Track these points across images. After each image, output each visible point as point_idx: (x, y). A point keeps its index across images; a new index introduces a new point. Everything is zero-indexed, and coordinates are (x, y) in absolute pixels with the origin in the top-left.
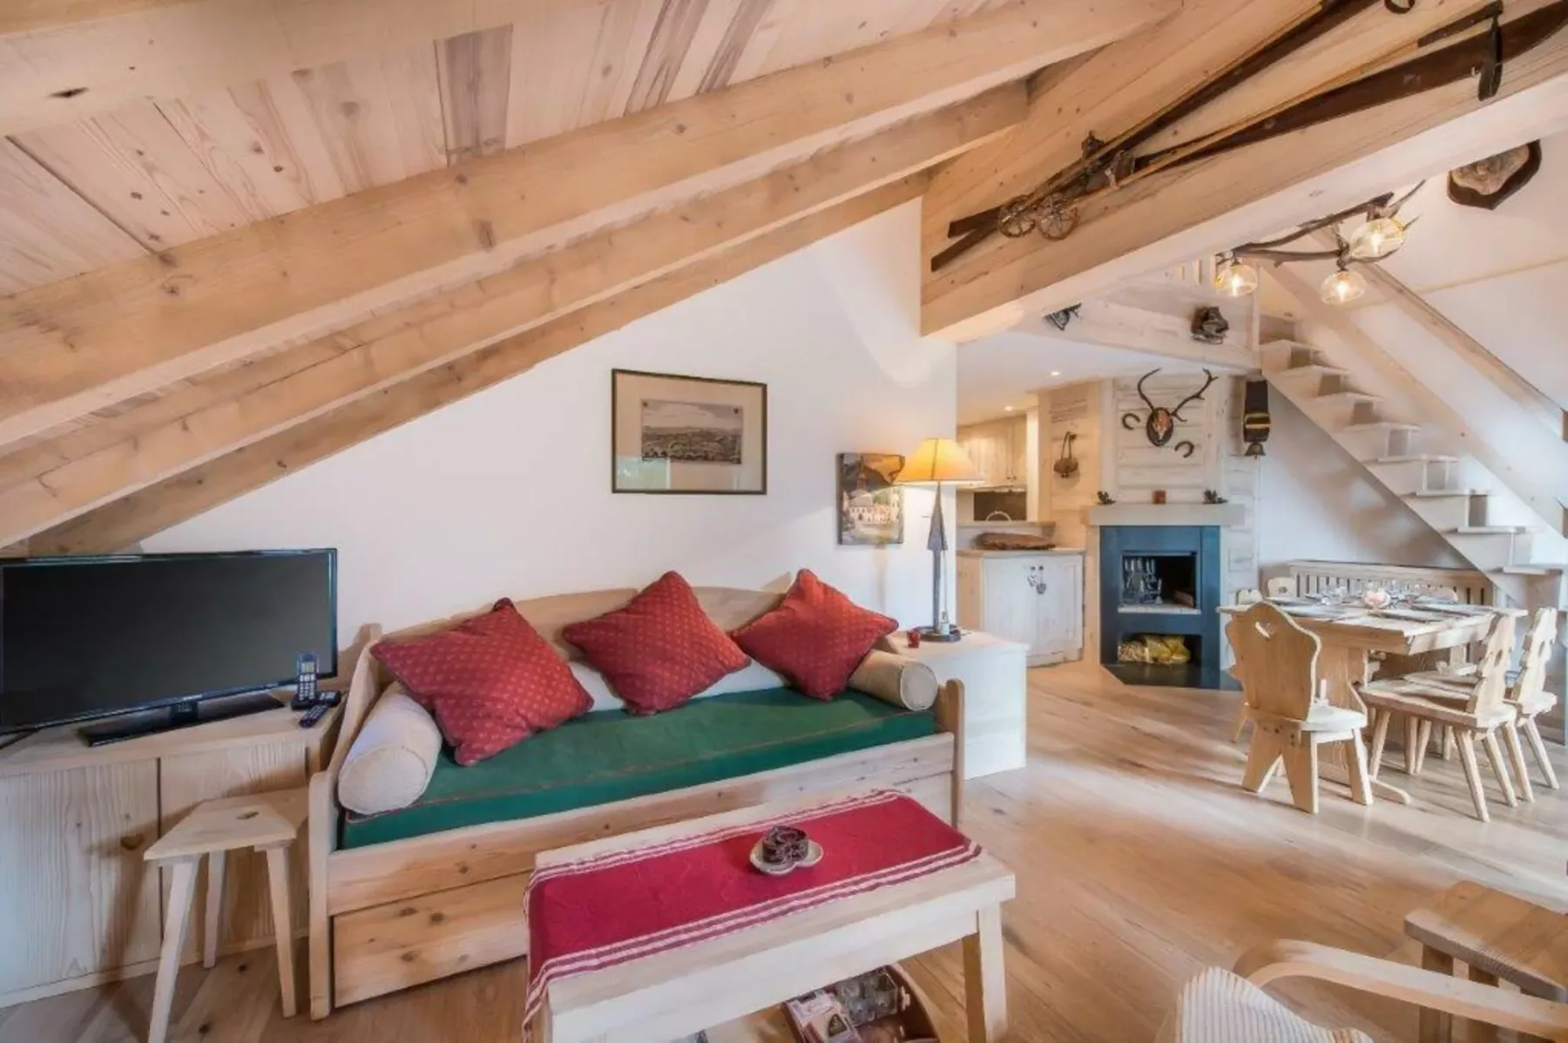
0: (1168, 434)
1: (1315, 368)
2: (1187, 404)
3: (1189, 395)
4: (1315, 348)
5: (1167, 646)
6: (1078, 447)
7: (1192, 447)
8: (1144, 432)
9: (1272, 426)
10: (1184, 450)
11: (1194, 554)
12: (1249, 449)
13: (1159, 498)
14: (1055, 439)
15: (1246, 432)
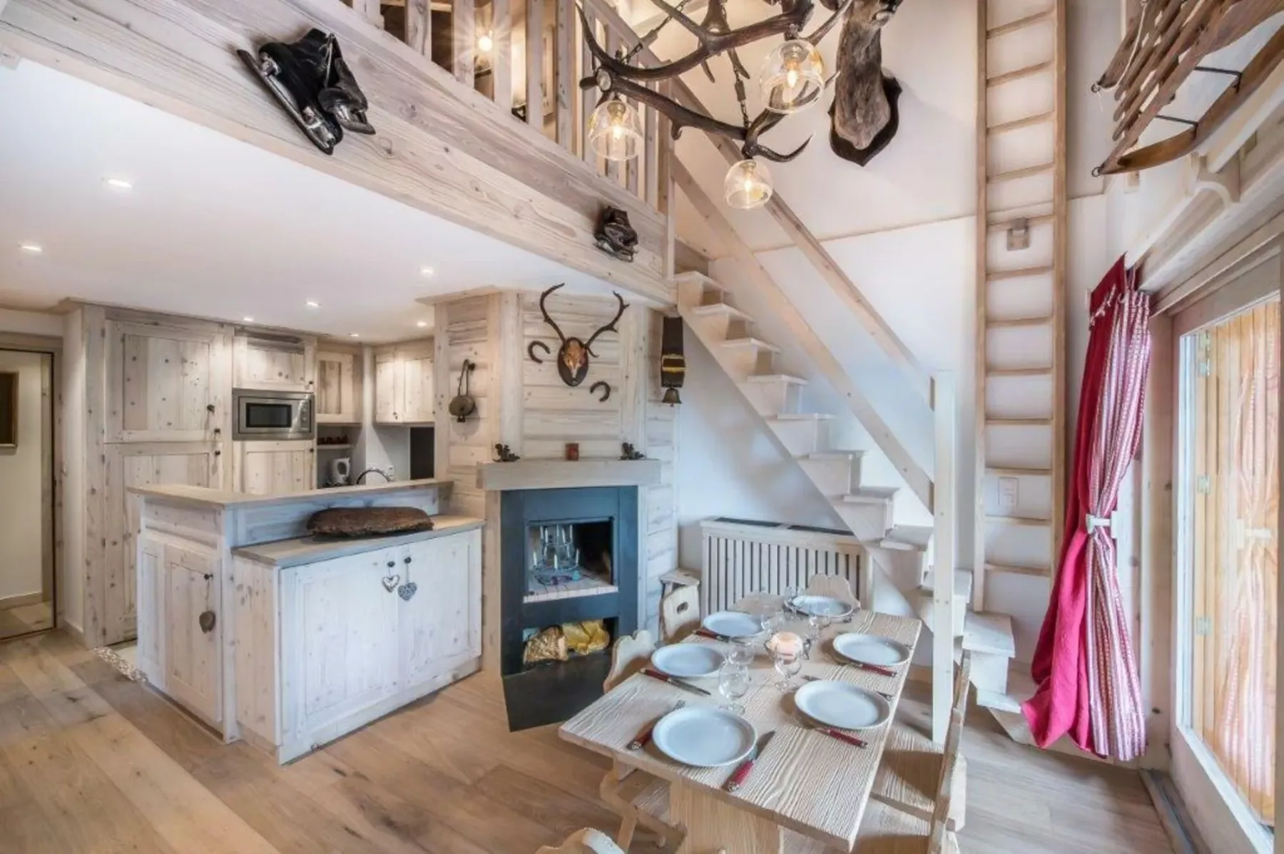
0: (583, 371)
1: (724, 307)
2: (599, 337)
3: (602, 325)
4: (725, 289)
5: (585, 630)
6: (479, 382)
7: (608, 389)
8: (554, 367)
9: (687, 370)
10: (600, 392)
11: (611, 518)
12: (666, 394)
13: (572, 452)
14: (453, 369)
15: (664, 374)
